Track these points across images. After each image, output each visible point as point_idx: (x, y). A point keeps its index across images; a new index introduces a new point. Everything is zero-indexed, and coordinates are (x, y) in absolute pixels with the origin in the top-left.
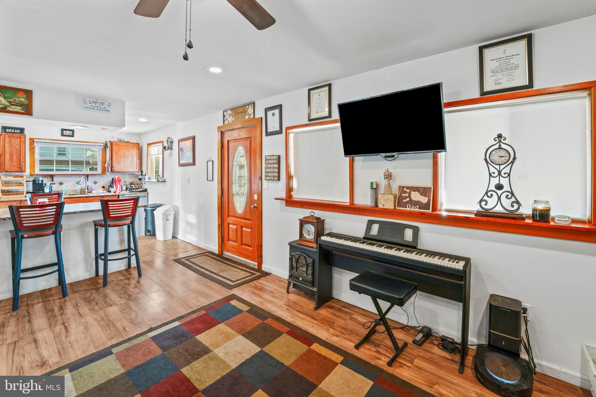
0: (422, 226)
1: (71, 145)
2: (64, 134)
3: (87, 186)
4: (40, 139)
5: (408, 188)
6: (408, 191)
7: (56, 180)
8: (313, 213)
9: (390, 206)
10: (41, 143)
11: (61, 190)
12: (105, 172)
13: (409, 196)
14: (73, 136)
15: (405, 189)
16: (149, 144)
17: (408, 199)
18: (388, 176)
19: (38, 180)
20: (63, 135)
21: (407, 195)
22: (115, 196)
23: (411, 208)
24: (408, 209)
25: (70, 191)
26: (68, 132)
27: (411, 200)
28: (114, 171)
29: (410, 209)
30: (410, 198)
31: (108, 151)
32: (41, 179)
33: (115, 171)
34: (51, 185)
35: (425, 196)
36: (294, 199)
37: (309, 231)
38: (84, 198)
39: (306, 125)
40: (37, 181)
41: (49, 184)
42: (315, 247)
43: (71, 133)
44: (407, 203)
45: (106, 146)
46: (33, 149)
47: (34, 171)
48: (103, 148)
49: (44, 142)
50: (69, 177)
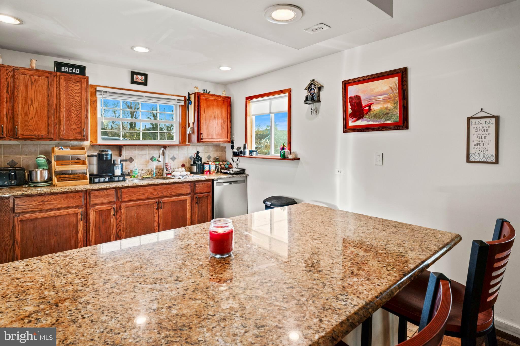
1: (145, 98)
2: (135, 80)
3: (165, 165)
4: (104, 87)
7: (125, 154)
10: (105, 94)
11: (131, 169)
12: (186, 142)
14: (145, 84)
16: (248, 99)
19: (107, 155)
20: (133, 82)
22: (209, 181)
25: (143, 172)
26: (140, 77)
28: (201, 140)
31: (192, 108)
32: (110, 152)
33: (203, 140)
34: (122, 162)
38: (170, 185)
40: (105, 157)
41: (119, 161)
43: (144, 78)
45: (187, 101)
46: (95, 103)
47: (96, 139)
48: (183, 104)
49: (110, 92)
50: (141, 150)
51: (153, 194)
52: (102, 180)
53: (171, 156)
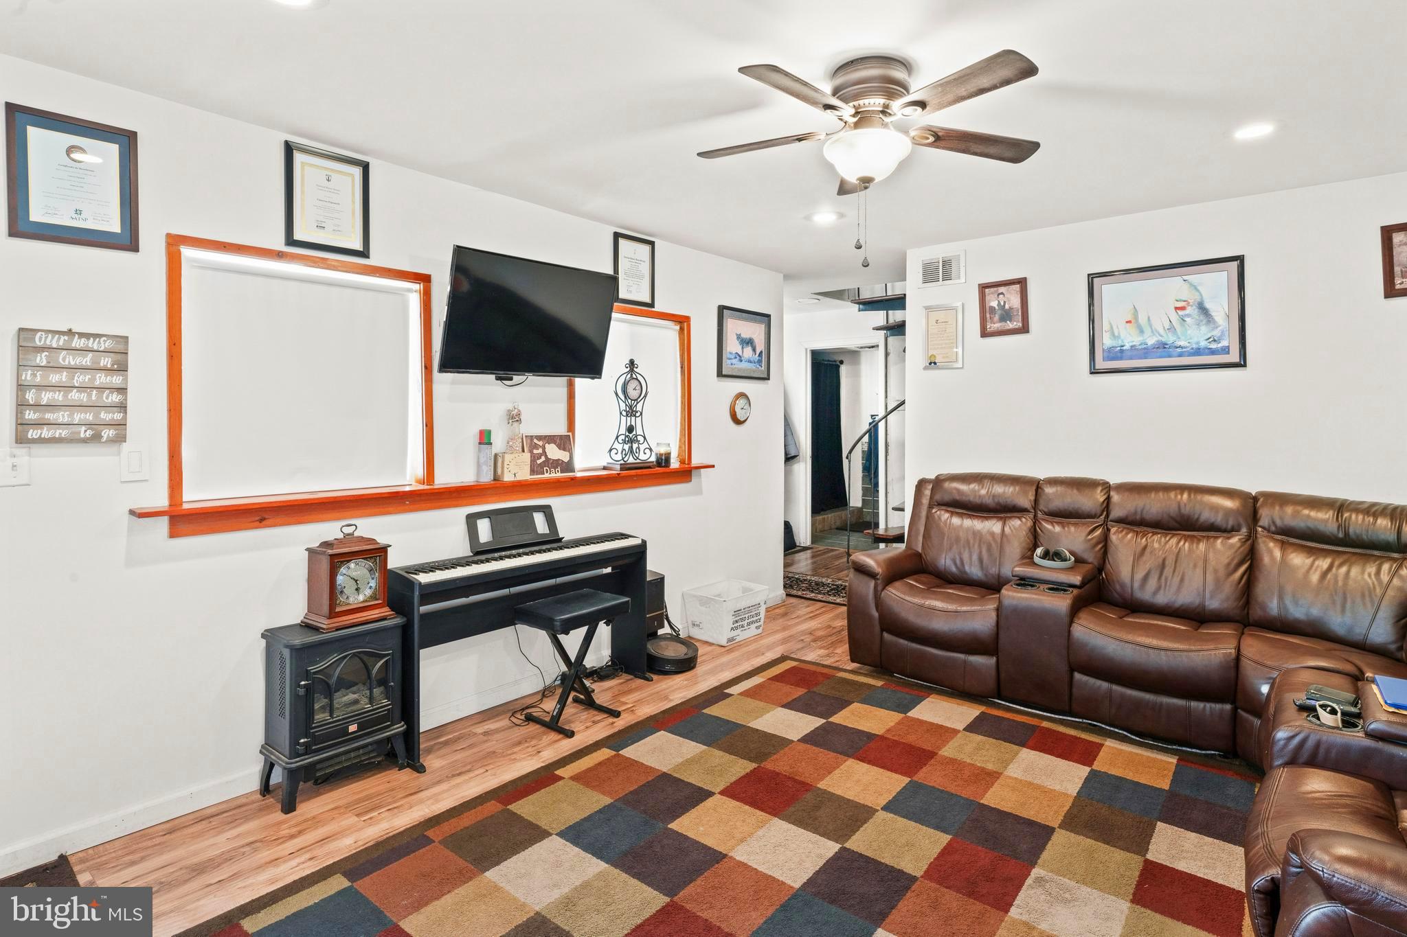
0: (555, 502)
5: (540, 438)
6: (540, 443)
8: (352, 528)
9: (524, 475)
13: (544, 453)
15: (535, 441)
17: (543, 459)
18: (514, 417)
21: (540, 451)
23: (550, 473)
24: (546, 476)
27: (547, 459)
29: (550, 475)
30: (546, 456)
35: (564, 449)
36: (185, 506)
37: (356, 581)
39: (279, 255)
42: (387, 616)
44: (542, 465)
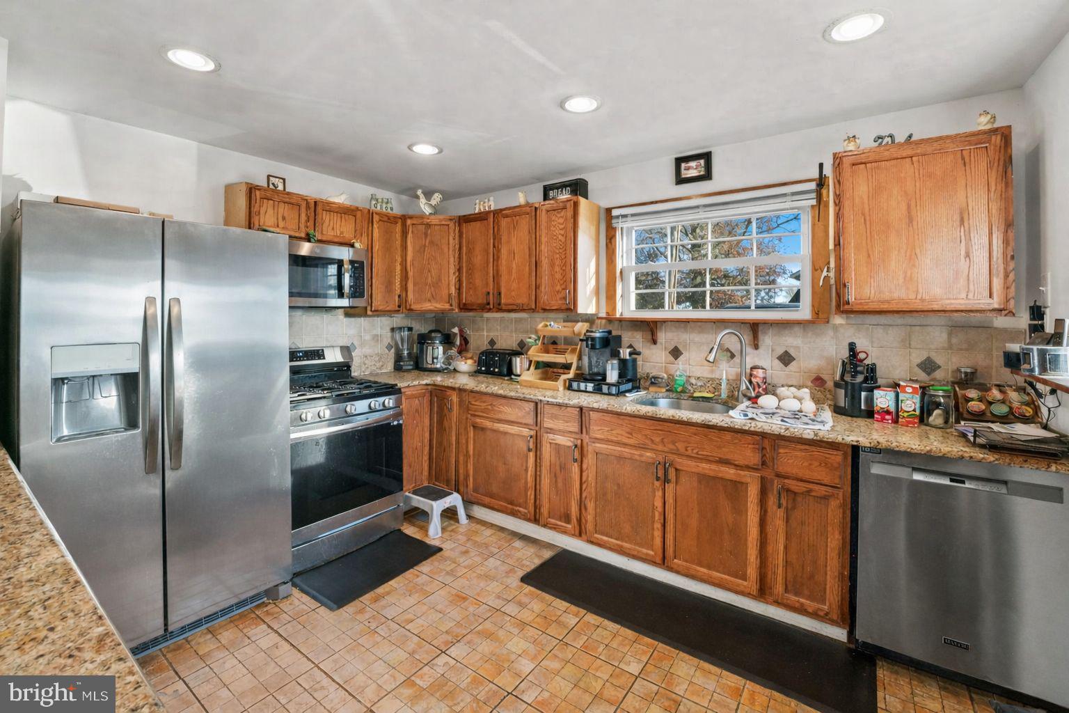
2: (683, 175)
4: (623, 207)
7: (665, 338)
10: (624, 219)
14: (707, 176)
20: (679, 179)
25: (700, 383)
26: (695, 164)
33: (853, 307)
43: (704, 166)
46: (613, 240)
47: (614, 308)
48: (814, 202)
49: (633, 215)
50: (700, 332)
51: (652, 441)
52: (582, 386)
53: (780, 351)
